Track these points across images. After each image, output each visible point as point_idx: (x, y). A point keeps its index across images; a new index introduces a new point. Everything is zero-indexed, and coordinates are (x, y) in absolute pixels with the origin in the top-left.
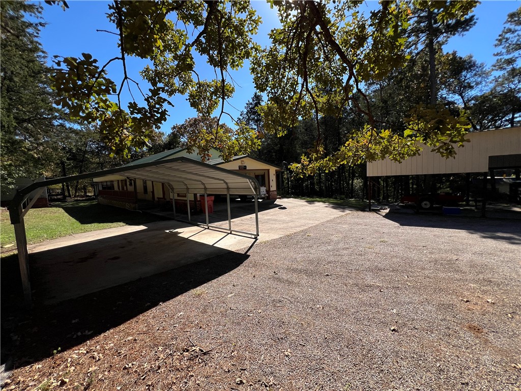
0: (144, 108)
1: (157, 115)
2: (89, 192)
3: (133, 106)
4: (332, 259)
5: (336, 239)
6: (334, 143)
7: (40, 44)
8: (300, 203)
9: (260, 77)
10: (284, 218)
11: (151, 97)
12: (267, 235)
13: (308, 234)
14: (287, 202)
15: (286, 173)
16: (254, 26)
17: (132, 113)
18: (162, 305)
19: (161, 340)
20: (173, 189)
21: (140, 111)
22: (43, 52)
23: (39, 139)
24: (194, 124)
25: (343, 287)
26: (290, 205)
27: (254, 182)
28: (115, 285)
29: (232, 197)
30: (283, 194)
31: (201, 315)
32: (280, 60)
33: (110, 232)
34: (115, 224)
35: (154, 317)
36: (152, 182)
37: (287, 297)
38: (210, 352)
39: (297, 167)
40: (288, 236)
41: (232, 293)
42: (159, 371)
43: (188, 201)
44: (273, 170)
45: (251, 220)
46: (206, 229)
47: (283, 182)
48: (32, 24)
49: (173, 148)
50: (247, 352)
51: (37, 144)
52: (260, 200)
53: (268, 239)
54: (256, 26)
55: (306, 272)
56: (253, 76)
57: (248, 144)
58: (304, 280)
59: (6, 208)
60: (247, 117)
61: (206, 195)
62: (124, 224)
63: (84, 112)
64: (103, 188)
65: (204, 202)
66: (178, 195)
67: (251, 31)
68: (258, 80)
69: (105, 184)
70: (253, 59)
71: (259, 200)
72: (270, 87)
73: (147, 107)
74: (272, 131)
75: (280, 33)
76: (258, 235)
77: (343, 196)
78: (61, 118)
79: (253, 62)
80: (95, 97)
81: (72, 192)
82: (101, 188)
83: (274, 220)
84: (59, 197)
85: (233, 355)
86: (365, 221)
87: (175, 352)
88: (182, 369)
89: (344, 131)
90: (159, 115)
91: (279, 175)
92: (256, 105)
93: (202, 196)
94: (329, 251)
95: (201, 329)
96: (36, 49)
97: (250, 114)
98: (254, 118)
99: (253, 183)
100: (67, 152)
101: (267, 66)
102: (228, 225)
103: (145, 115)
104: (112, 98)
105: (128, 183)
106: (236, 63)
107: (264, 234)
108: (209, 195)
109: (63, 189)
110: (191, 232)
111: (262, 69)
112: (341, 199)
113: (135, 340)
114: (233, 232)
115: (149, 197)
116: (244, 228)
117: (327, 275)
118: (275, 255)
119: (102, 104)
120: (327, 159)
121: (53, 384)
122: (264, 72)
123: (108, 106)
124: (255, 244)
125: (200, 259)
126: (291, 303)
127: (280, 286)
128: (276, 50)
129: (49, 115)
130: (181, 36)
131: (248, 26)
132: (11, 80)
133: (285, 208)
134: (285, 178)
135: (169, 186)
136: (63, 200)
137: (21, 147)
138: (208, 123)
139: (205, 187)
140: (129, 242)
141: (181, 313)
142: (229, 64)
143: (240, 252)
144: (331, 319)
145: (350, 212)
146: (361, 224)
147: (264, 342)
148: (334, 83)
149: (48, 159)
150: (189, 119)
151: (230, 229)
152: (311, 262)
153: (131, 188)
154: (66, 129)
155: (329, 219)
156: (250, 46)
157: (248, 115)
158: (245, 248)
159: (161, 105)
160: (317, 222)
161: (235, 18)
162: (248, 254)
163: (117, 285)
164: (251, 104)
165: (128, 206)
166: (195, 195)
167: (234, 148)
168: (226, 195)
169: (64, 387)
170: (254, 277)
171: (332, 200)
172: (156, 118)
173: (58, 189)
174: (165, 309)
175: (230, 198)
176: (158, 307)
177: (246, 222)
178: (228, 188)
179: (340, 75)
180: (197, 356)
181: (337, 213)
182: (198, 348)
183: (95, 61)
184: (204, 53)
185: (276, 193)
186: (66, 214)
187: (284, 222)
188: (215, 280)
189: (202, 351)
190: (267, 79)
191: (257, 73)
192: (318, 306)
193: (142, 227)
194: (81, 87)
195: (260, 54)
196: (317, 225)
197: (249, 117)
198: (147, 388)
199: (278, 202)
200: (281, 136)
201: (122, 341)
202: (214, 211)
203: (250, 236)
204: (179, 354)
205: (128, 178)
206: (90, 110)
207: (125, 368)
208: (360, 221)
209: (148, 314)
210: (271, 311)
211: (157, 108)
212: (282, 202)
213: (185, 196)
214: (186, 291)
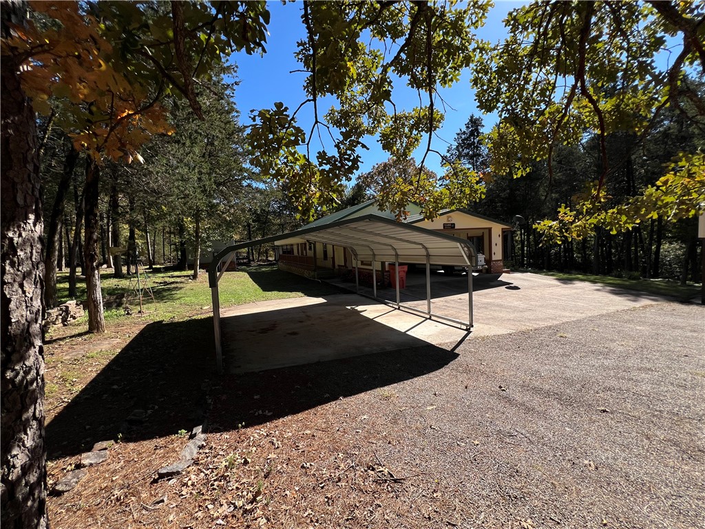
0: (334, 157)
1: (348, 163)
2: (270, 256)
3: (322, 156)
4: (613, 383)
5: (621, 348)
6: (616, 179)
7: (235, 104)
8: (544, 281)
9: (487, 89)
10: (516, 303)
11: (342, 142)
12: (486, 327)
13: (562, 334)
14: (521, 279)
15: (519, 233)
16: (480, 15)
17: (321, 165)
18: (343, 401)
19: (342, 445)
20: (356, 255)
21: (329, 160)
22: (237, 112)
23: (231, 201)
24: (384, 170)
25: (642, 441)
26: (526, 283)
27: (468, 248)
28: (293, 365)
29: (433, 267)
30: (513, 266)
31: (389, 425)
32: (522, 57)
33: (289, 302)
34: (294, 294)
35: (333, 413)
36: (333, 246)
37: (523, 432)
38: (402, 481)
39: (551, 227)
40: (523, 333)
41: (432, 405)
42: (339, 484)
43: (374, 271)
44: (497, 229)
45: (459, 302)
46: (396, 309)
47: (513, 247)
48: (229, 85)
49: (357, 204)
50: (457, 500)
51: (229, 206)
52: (475, 274)
53: (487, 333)
54: (483, 14)
55: (559, 397)
56: (475, 90)
57: (464, 193)
58: (555, 409)
59: (205, 270)
60: (457, 154)
61: (397, 265)
62: (303, 295)
63: (273, 169)
64: (284, 252)
65: (395, 273)
66: (362, 263)
67: (474, 24)
68: (484, 96)
69: (285, 247)
70: (476, 66)
71: (473, 274)
72: (502, 103)
73: (337, 155)
74: (504, 170)
75: (528, 12)
76: (472, 326)
77: (636, 274)
78: (249, 178)
79: (476, 71)
80: (285, 151)
81: (256, 256)
82: (281, 253)
83: (498, 306)
84: (245, 261)
85: (435, 495)
86: (692, 322)
87: (358, 465)
88: (366, 492)
89: (641, 157)
90: (350, 164)
91: (506, 237)
92: (472, 133)
93: (392, 265)
94: (606, 368)
95: (390, 445)
96: (232, 110)
97: (462, 147)
98: (468, 153)
99: (466, 249)
100: (253, 214)
101: (500, 71)
102: (426, 307)
103: (334, 165)
104: (301, 150)
105: (308, 247)
106: (449, 77)
107: (481, 326)
108: (401, 264)
109: (248, 253)
110: (377, 311)
111: (490, 77)
112: (630, 278)
113: (313, 436)
114: (433, 318)
115: (329, 263)
116: (450, 313)
117: (604, 411)
118: (501, 361)
119: (290, 158)
120: (615, 210)
121: (238, 460)
122: (494, 81)
123: (297, 160)
124: (467, 338)
125: (388, 348)
126: (531, 442)
127: (510, 411)
128: (515, 41)
129: (239, 176)
130: (375, 58)
131: (470, 18)
132: (212, 144)
133: (516, 288)
134: (517, 241)
135: (352, 251)
136: (248, 264)
137: (216, 211)
138: (401, 167)
139: (396, 253)
140: (308, 316)
141: (365, 417)
142: (438, 81)
143: (444, 347)
144: (615, 492)
145: (653, 303)
146: (682, 328)
147: (484, 493)
148: (633, 73)
149: (237, 221)
150: (377, 164)
151: (429, 313)
152: (569, 382)
153: (310, 253)
154: (253, 189)
155: (605, 312)
156: (471, 48)
157: (458, 151)
158: (451, 343)
159: (354, 150)
160: (579, 316)
161: (450, 11)
162: (456, 351)
163: (296, 365)
164: (464, 133)
165: (306, 274)
166: (383, 264)
167: (442, 200)
168: (425, 264)
169: (247, 467)
170: (466, 388)
171: (610, 279)
172: (346, 167)
173: (244, 253)
174: (346, 406)
175: (430, 269)
176: (338, 402)
177: (453, 305)
178: (428, 256)
179: (647, 55)
180: (386, 481)
181: (621, 303)
182: (387, 470)
183: (286, 109)
184: (404, 73)
185: (502, 264)
186: (251, 279)
187: (515, 309)
188: (408, 382)
189: (392, 476)
190: (499, 89)
191: (483, 85)
192: (586, 462)
193: (321, 300)
194: (272, 141)
195: (487, 54)
196: (579, 321)
197: (460, 153)
198: (326, 500)
199: (504, 277)
200: (519, 176)
201: (300, 433)
202: (406, 287)
203: (459, 326)
204: (362, 470)
205: (307, 241)
206: (279, 166)
207: (303, 467)
208: (680, 321)
209: (327, 408)
210: (494, 446)
211: (348, 155)
212: (514, 279)
213: (370, 265)
214: (371, 389)
